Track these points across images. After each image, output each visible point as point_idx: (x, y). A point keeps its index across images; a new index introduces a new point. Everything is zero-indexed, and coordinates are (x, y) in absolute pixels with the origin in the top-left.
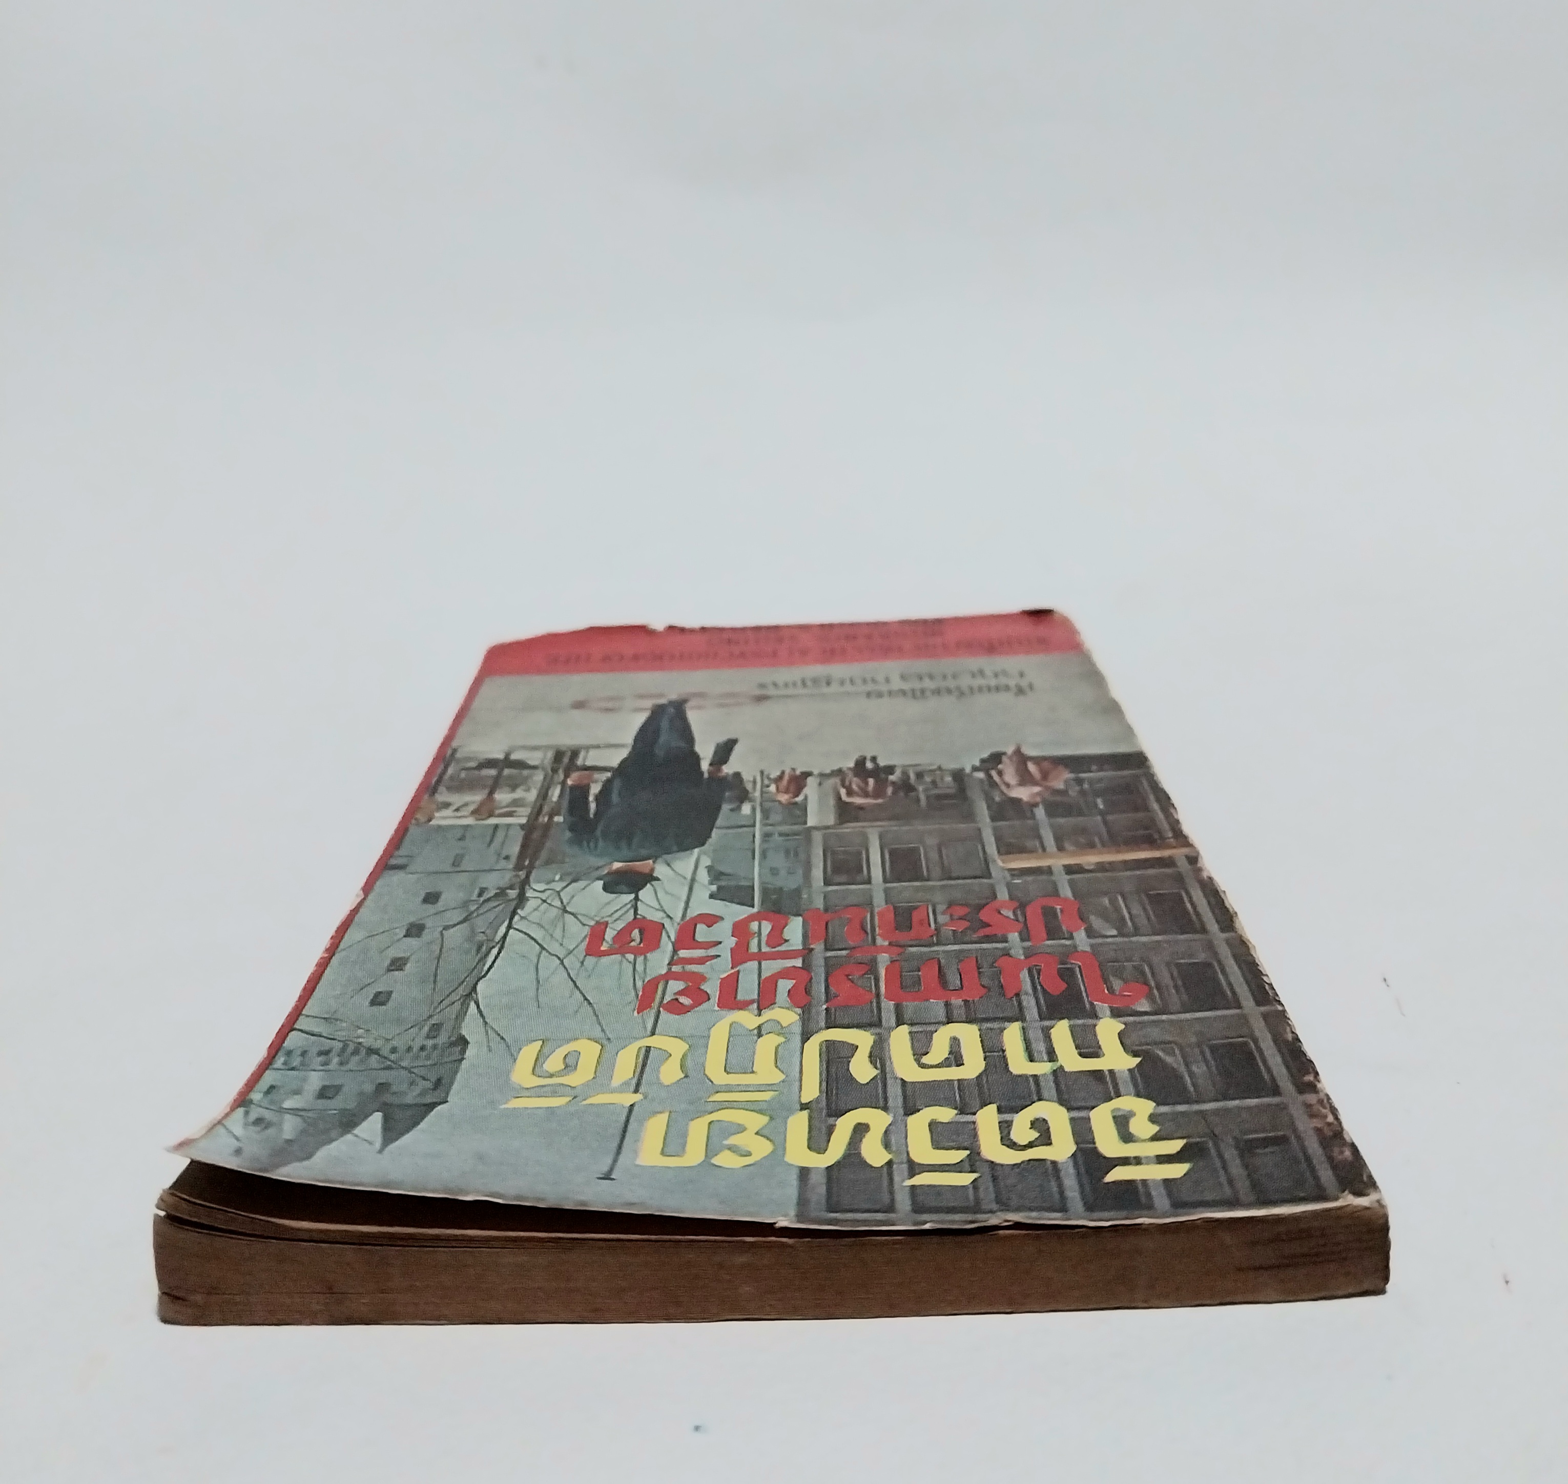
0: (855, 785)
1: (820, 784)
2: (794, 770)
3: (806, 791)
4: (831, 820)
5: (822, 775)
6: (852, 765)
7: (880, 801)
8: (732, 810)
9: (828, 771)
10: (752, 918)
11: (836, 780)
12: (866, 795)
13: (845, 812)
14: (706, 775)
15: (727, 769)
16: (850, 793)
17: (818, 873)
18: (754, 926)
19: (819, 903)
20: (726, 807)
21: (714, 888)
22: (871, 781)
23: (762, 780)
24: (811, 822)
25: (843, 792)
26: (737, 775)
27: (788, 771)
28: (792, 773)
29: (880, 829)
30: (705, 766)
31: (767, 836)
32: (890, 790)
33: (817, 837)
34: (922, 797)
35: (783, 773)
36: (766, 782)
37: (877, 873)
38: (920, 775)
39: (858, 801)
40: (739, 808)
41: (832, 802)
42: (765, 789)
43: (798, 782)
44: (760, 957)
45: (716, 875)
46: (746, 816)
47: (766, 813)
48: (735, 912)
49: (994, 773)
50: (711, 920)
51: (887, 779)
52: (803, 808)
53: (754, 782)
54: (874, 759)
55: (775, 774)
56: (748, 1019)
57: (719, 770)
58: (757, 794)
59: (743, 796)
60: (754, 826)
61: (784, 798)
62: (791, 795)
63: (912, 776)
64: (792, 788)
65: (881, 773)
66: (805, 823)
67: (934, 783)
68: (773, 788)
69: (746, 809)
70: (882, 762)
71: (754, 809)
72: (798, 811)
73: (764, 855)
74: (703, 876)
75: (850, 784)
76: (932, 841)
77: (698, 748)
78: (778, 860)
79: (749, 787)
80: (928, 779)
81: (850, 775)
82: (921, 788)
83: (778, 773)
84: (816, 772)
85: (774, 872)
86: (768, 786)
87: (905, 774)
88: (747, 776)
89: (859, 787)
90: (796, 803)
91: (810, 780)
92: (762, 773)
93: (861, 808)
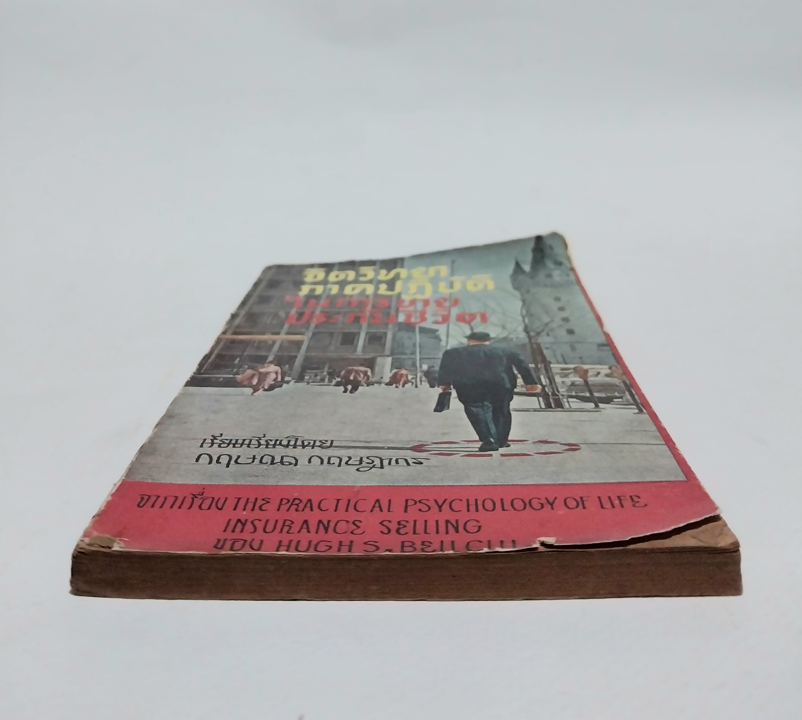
0: (361, 378)
1: (382, 378)
2: (397, 387)
3: (390, 375)
4: (379, 360)
5: (380, 383)
6: (360, 388)
7: (350, 368)
8: (433, 367)
9: (376, 385)
10: (419, 323)
11: (371, 379)
12: (357, 372)
13: (371, 364)
14: (452, 386)
15: (438, 390)
16: (365, 373)
17: (390, 336)
18: (418, 320)
19: (390, 326)
20: (437, 368)
21: (437, 333)
22: (352, 378)
23: (416, 381)
24: (389, 360)
25: (369, 373)
26: (432, 386)
27: (400, 386)
28: (398, 385)
29: (355, 354)
30: (454, 393)
31: (414, 353)
32: (343, 373)
33: (387, 352)
34: (326, 369)
35: (403, 386)
36: (414, 381)
37: (363, 336)
38: (323, 380)
39: (362, 369)
40: (429, 368)
41: (377, 369)
42: (414, 376)
43: (394, 380)
44: (415, 311)
45: (438, 339)
46: (425, 364)
47: (414, 365)
48: (428, 324)
49: (279, 379)
50: (437, 322)
51: (342, 379)
52: (393, 366)
53: (421, 381)
54: (345, 391)
55: (408, 385)
56: (419, 297)
57: (444, 390)
58: (419, 375)
59: (427, 374)
60: (421, 359)
61: (404, 372)
62: (400, 373)
63: (327, 380)
64: (398, 377)
65: (344, 383)
66: (393, 359)
67: (316, 375)
68: (410, 377)
69: (425, 367)
70: (342, 388)
71: (421, 367)
72: (397, 365)
73: (415, 345)
74: (443, 338)
75: (364, 377)
76: (332, 348)
77: (462, 406)
78: (407, 342)
79: (424, 379)
80: (319, 378)
81: (363, 383)
82: (325, 373)
83: (406, 385)
84: (383, 385)
85: (410, 338)
86: (413, 378)
87: (330, 381)
88: (426, 385)
89: (360, 376)
90: (397, 369)
91: (387, 380)
92: (416, 387)
93: (362, 365)
